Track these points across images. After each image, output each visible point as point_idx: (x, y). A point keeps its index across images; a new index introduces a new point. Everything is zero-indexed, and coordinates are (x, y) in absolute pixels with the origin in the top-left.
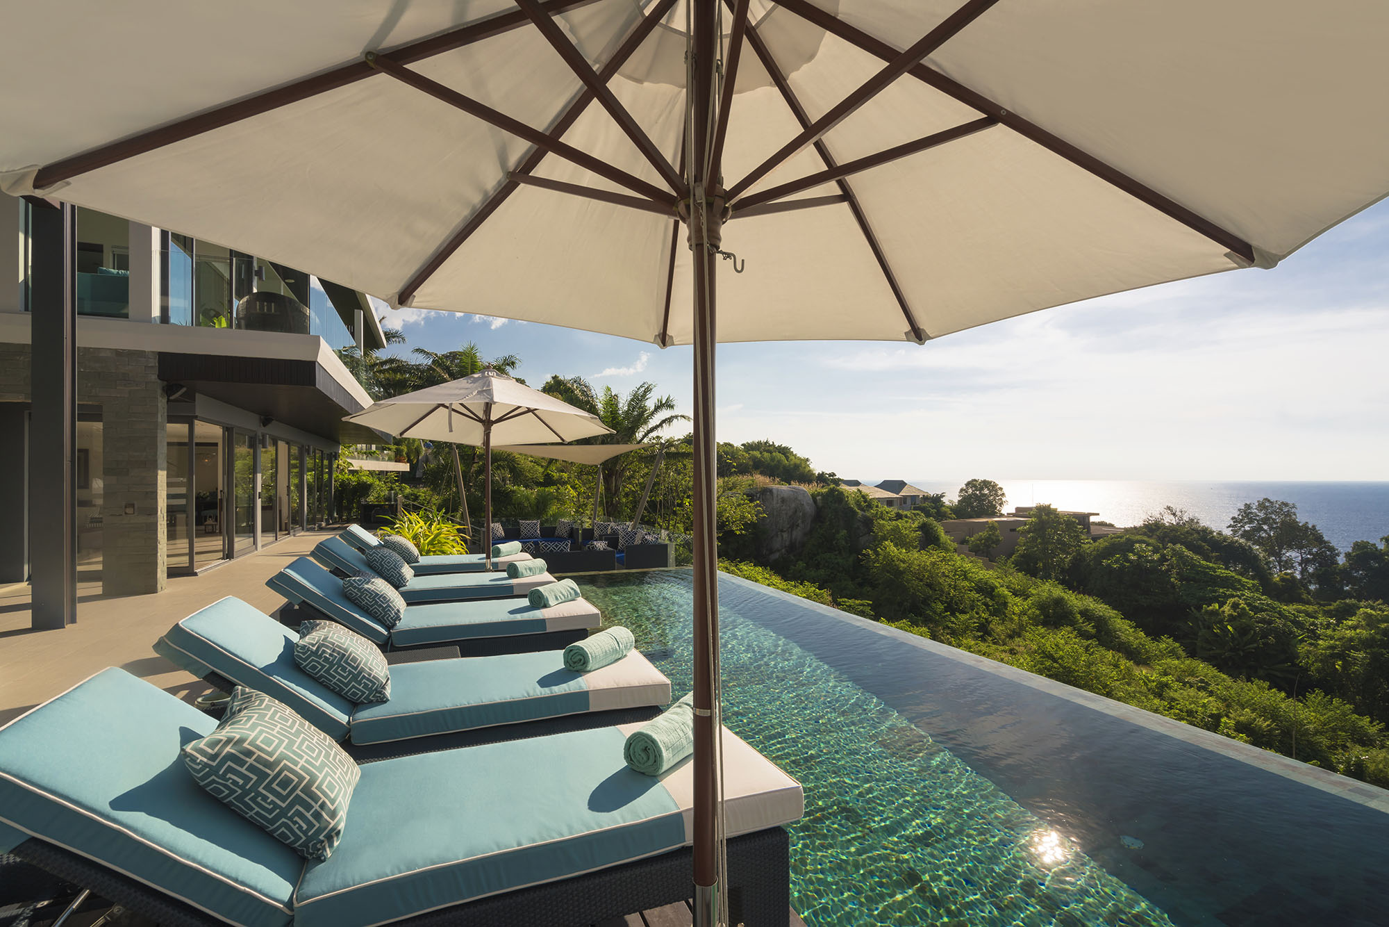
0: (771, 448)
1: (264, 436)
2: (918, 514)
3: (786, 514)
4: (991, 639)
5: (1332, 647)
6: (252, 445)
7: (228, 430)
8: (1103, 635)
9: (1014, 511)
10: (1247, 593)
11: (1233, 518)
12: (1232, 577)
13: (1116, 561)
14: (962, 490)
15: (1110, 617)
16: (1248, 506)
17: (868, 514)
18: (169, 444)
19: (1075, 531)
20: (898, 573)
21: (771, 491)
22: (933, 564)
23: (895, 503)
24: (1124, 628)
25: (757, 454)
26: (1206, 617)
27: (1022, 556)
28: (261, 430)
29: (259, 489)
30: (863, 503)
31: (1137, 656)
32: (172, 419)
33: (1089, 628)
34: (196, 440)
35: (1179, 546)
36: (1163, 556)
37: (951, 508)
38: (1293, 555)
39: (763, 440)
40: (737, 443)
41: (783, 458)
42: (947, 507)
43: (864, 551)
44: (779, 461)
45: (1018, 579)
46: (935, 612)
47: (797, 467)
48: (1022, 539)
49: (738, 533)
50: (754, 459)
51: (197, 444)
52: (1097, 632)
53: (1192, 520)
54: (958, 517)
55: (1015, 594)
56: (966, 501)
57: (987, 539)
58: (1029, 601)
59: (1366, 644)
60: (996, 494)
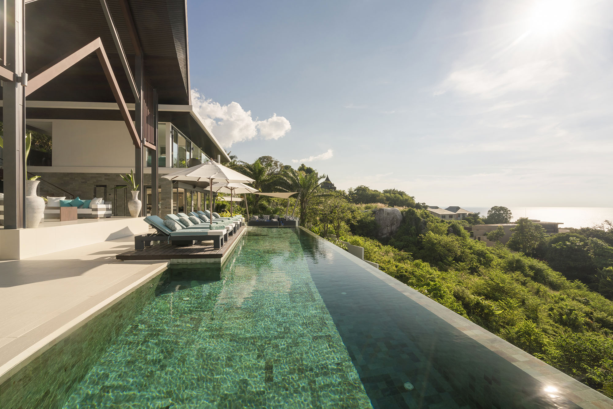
0: (396, 192)
1: (194, 191)
2: (465, 222)
3: (389, 219)
6: (191, 193)
7: (185, 190)
8: (539, 276)
13: (559, 245)
14: (489, 211)
15: (545, 269)
17: (425, 220)
18: (174, 193)
19: (540, 230)
20: (433, 244)
21: (383, 210)
22: (452, 241)
23: (454, 217)
24: (554, 275)
25: (388, 195)
26: (605, 273)
27: (512, 241)
28: (193, 189)
29: (193, 205)
30: (424, 215)
31: (554, 287)
32: (174, 188)
33: (532, 274)
34: (179, 192)
35: (595, 238)
36: (586, 243)
37: (483, 220)
40: (381, 190)
41: (400, 196)
42: (481, 219)
43: (420, 235)
44: (398, 198)
45: (504, 251)
46: (448, 261)
47: (407, 200)
48: (512, 234)
49: (355, 224)
50: (387, 197)
51: (179, 193)
52: (535, 275)
54: (486, 223)
55: (499, 257)
56: (491, 216)
57: (497, 234)
58: (504, 260)
60: (507, 214)
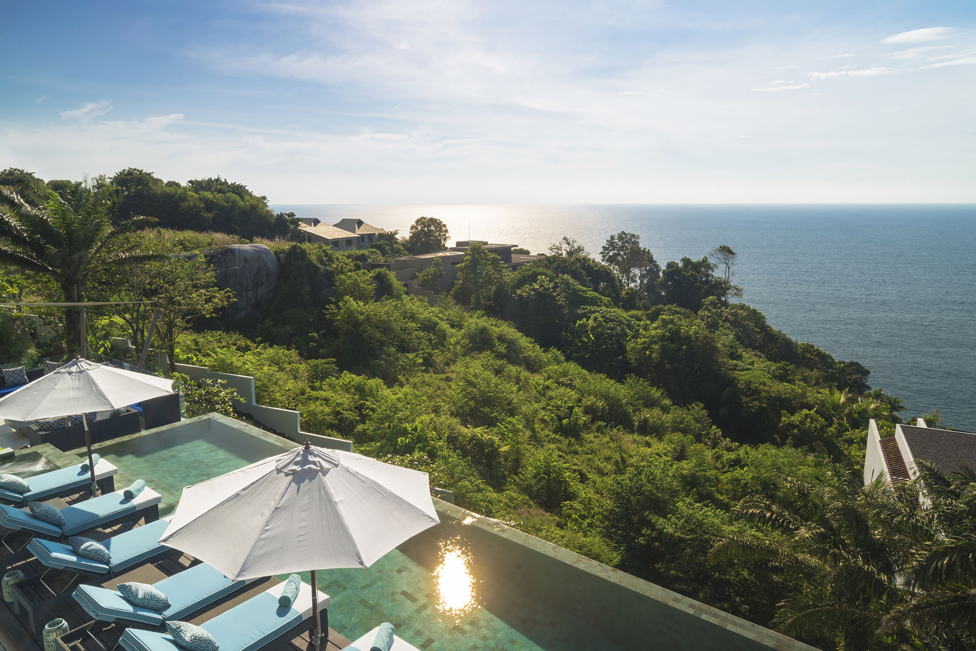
0: (224, 187)
2: (375, 252)
3: (250, 273)
4: (432, 370)
5: (644, 343)
8: (513, 354)
9: (454, 246)
10: (604, 308)
11: (603, 247)
12: (596, 297)
13: (525, 291)
14: (413, 227)
15: (517, 339)
16: (612, 237)
17: (328, 268)
19: (499, 267)
20: (357, 324)
21: (232, 251)
22: (387, 313)
23: (354, 242)
24: (526, 345)
25: (208, 195)
26: (579, 330)
27: (459, 289)
31: (533, 366)
33: (503, 350)
35: (566, 275)
36: (556, 284)
37: (403, 245)
38: (636, 271)
39: (214, 177)
41: (238, 198)
42: (400, 244)
43: (327, 306)
44: (234, 203)
45: (455, 311)
46: (388, 355)
47: (254, 208)
48: (460, 274)
50: (206, 201)
52: (508, 352)
53: (579, 248)
54: (410, 253)
55: (452, 326)
56: (416, 236)
57: (433, 275)
58: (463, 331)
59: (662, 338)
60: (441, 231)
